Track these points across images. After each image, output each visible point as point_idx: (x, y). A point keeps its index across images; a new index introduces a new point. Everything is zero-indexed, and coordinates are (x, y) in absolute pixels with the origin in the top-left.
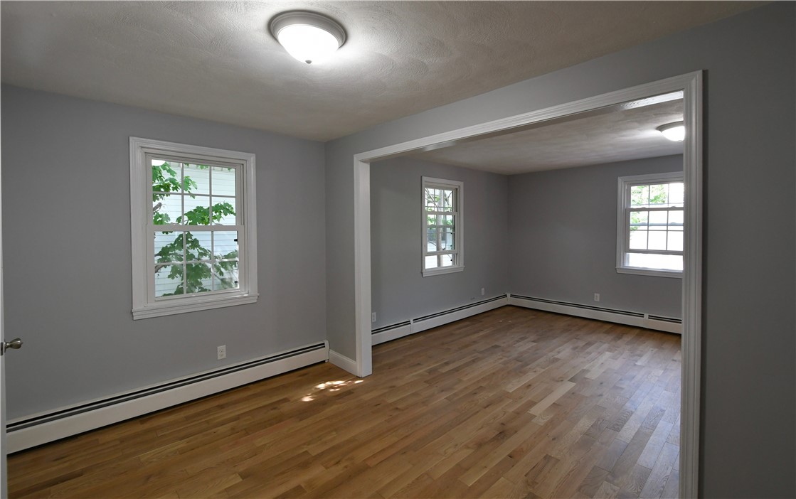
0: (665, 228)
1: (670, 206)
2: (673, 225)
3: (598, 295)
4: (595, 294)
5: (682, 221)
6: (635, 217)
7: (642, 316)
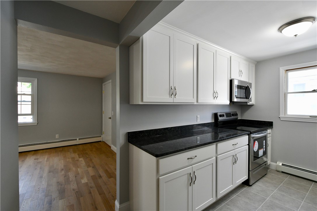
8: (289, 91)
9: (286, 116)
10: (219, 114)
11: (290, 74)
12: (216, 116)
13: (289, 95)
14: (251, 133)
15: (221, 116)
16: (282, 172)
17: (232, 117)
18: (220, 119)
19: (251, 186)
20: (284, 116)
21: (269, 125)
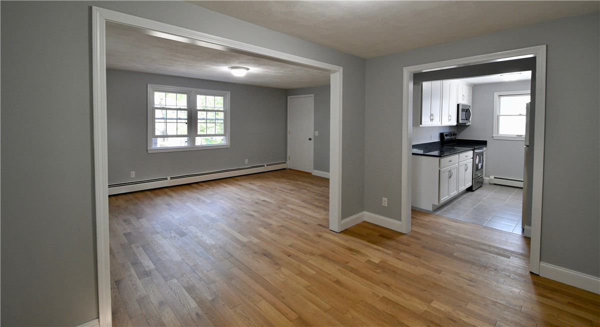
0: (175, 121)
1: (178, 107)
2: (180, 119)
3: (134, 172)
4: (132, 172)
5: (186, 117)
6: (158, 114)
7: (166, 179)
8: (501, 114)
9: (498, 136)
10: (445, 134)
11: (502, 98)
12: (442, 135)
13: (501, 117)
14: (475, 149)
15: (446, 135)
16: (495, 184)
17: (453, 137)
18: (446, 138)
19: (474, 191)
20: (496, 135)
21: (484, 143)
